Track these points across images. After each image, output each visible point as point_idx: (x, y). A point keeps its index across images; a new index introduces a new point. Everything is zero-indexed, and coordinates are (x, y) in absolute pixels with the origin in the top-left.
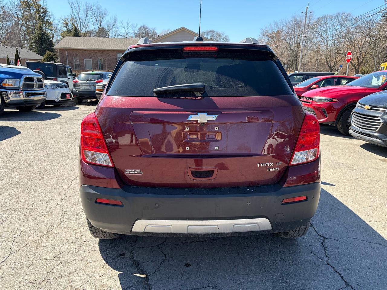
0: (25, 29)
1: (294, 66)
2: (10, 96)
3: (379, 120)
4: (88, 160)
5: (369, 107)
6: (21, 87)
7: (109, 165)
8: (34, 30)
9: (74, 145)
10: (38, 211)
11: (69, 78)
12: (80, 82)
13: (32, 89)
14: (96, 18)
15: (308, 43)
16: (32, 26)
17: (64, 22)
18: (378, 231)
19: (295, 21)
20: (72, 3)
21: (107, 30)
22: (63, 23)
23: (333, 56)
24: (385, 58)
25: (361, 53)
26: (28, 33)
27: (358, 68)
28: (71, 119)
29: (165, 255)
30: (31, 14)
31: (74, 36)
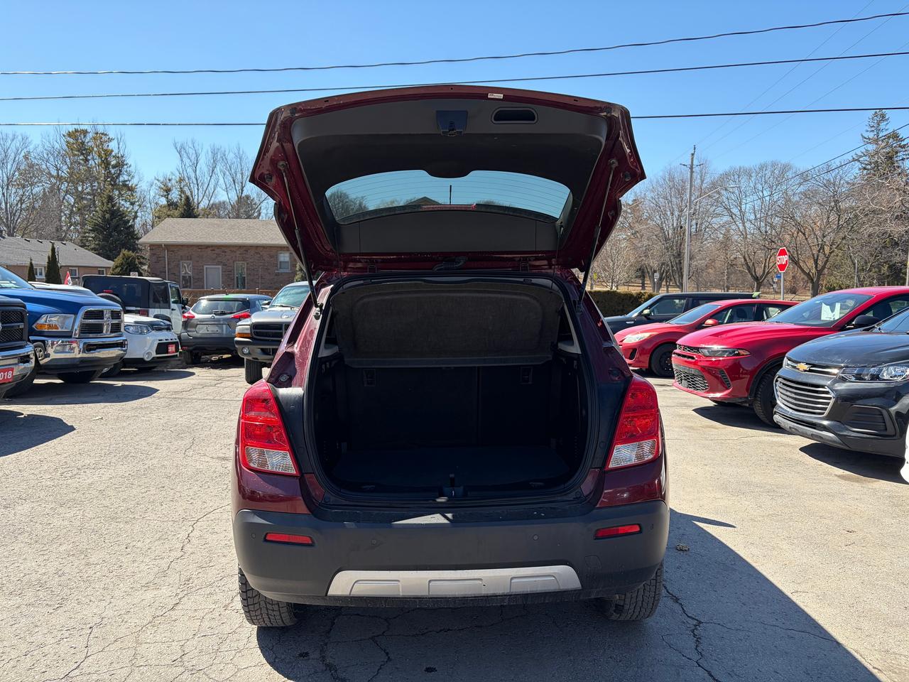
0: (73, 201)
1: (677, 276)
2: (50, 351)
3: (827, 393)
4: (252, 465)
5: (806, 367)
6: (76, 330)
7: (290, 472)
8: (94, 204)
9: (191, 453)
10: (132, 581)
11: (173, 310)
12: (197, 316)
13: (99, 335)
14: (233, 178)
15: (704, 226)
16: (90, 195)
17: (163, 186)
18: (806, 609)
19: (672, 179)
20: (182, 147)
21: (256, 200)
22: (159, 187)
23: (761, 254)
24: (876, 256)
25: (822, 248)
26: (79, 209)
27: (818, 279)
28: (179, 398)
29: (387, 654)
30: (89, 170)
31: (183, 216)
